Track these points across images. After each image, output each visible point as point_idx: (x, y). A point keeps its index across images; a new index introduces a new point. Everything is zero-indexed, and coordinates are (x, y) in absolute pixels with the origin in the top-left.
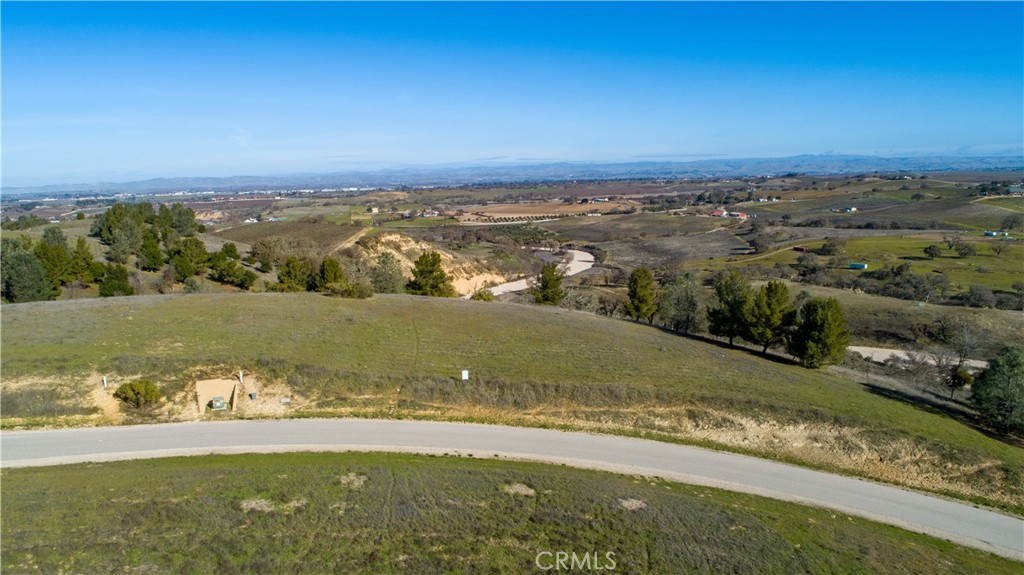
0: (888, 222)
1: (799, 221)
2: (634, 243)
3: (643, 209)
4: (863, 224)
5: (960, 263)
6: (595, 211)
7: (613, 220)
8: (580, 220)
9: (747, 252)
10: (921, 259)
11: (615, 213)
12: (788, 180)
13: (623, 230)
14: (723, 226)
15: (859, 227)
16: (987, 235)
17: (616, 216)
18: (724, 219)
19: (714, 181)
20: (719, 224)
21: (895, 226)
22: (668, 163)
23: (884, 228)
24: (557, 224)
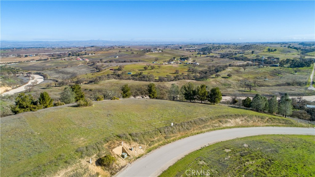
0: (129, 60)
1: (105, 61)
2: (55, 70)
3: (51, 58)
4: (123, 61)
5: (152, 71)
6: (33, 60)
7: (42, 63)
8: (28, 63)
9: (96, 71)
10: (143, 70)
11: (41, 60)
12: (92, 48)
13: (48, 66)
14: (82, 63)
15: (122, 62)
16: (153, 63)
17: (42, 61)
18: (81, 61)
19: (70, 48)
20: (81, 62)
21: (131, 62)
22: (47, 42)
23: (128, 62)
24: (18, 65)
